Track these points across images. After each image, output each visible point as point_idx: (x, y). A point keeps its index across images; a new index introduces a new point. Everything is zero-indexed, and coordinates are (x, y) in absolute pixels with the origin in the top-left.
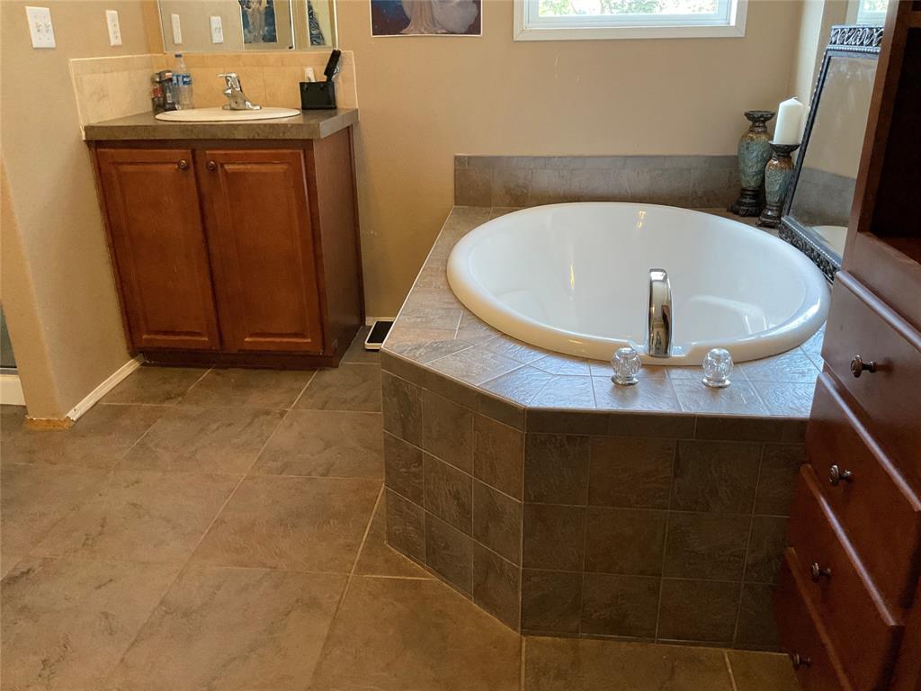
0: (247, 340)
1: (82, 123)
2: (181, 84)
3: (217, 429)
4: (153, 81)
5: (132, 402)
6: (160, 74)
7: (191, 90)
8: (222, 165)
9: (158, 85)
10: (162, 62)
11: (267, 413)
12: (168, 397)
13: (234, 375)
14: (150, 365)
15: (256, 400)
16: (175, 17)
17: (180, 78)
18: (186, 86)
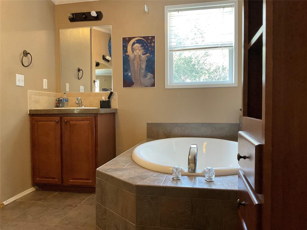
0: (70, 181)
1: (29, 109)
2: (64, 101)
3: (52, 210)
4: (56, 100)
5: (28, 200)
6: (59, 99)
7: (68, 104)
8: (69, 121)
9: (58, 102)
10: (60, 95)
11: (71, 206)
12: (40, 200)
13: (65, 194)
14: (39, 190)
15: (69, 201)
16: (67, 85)
17: (64, 100)
18: (66, 102)
